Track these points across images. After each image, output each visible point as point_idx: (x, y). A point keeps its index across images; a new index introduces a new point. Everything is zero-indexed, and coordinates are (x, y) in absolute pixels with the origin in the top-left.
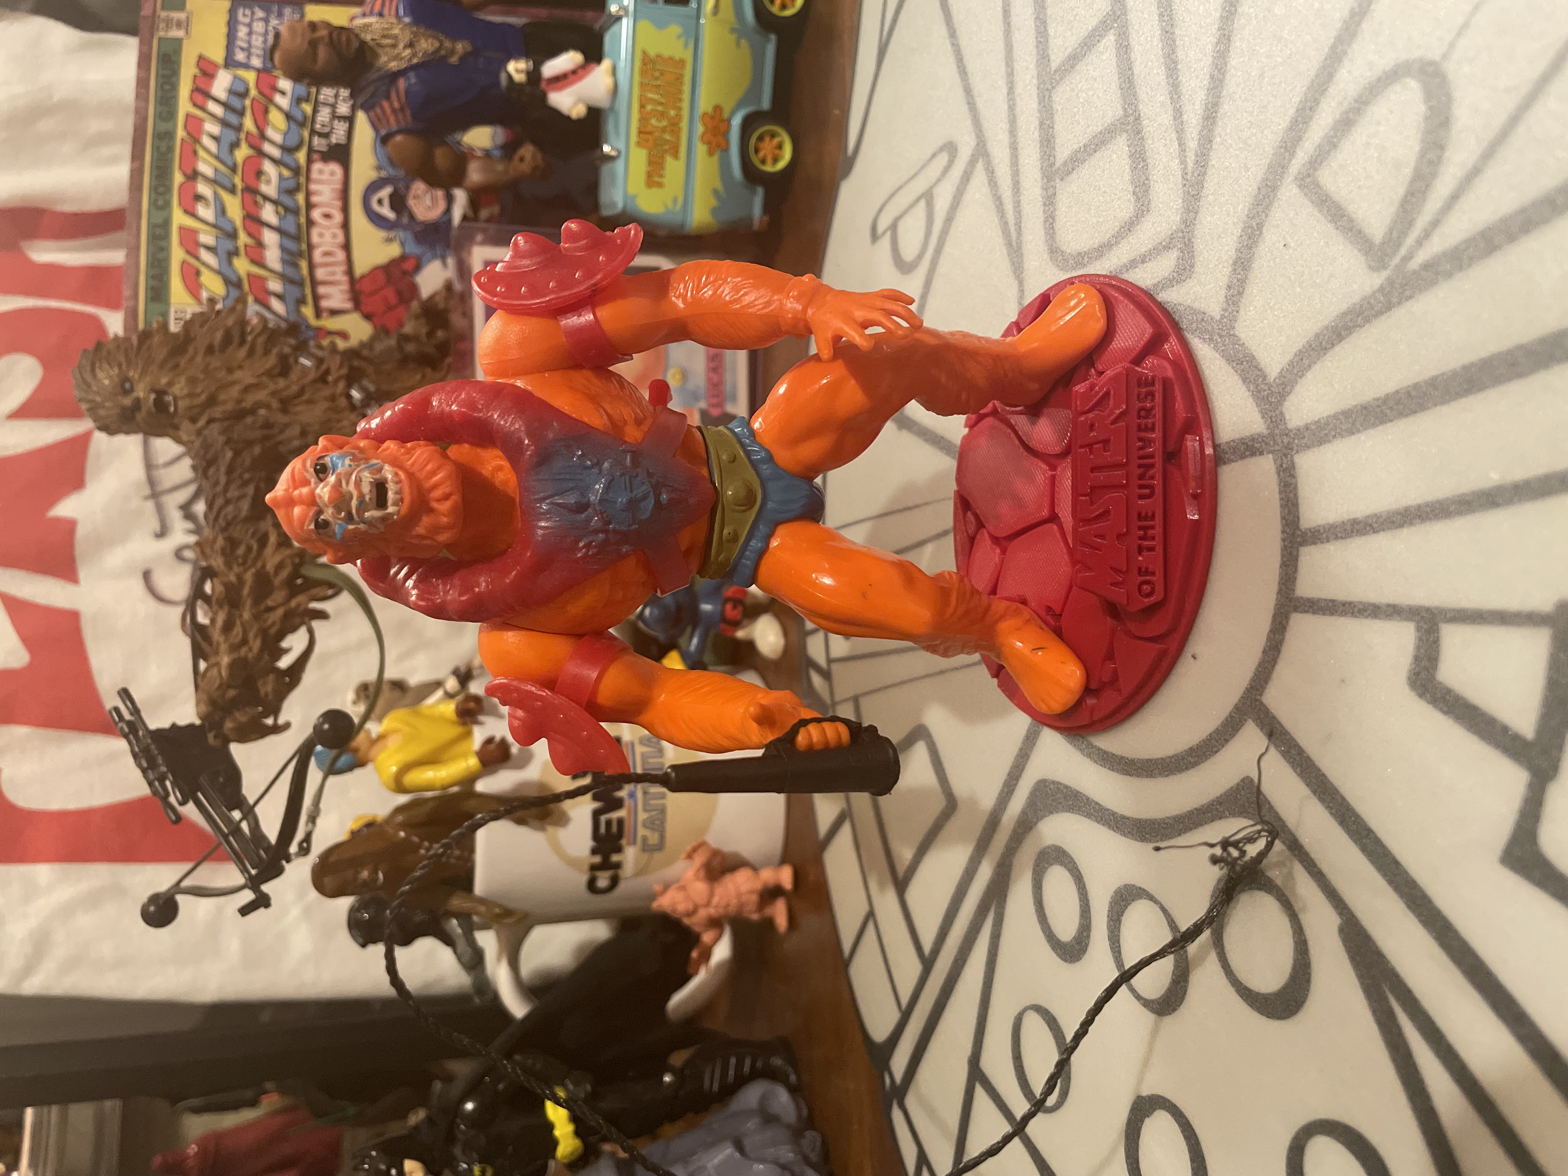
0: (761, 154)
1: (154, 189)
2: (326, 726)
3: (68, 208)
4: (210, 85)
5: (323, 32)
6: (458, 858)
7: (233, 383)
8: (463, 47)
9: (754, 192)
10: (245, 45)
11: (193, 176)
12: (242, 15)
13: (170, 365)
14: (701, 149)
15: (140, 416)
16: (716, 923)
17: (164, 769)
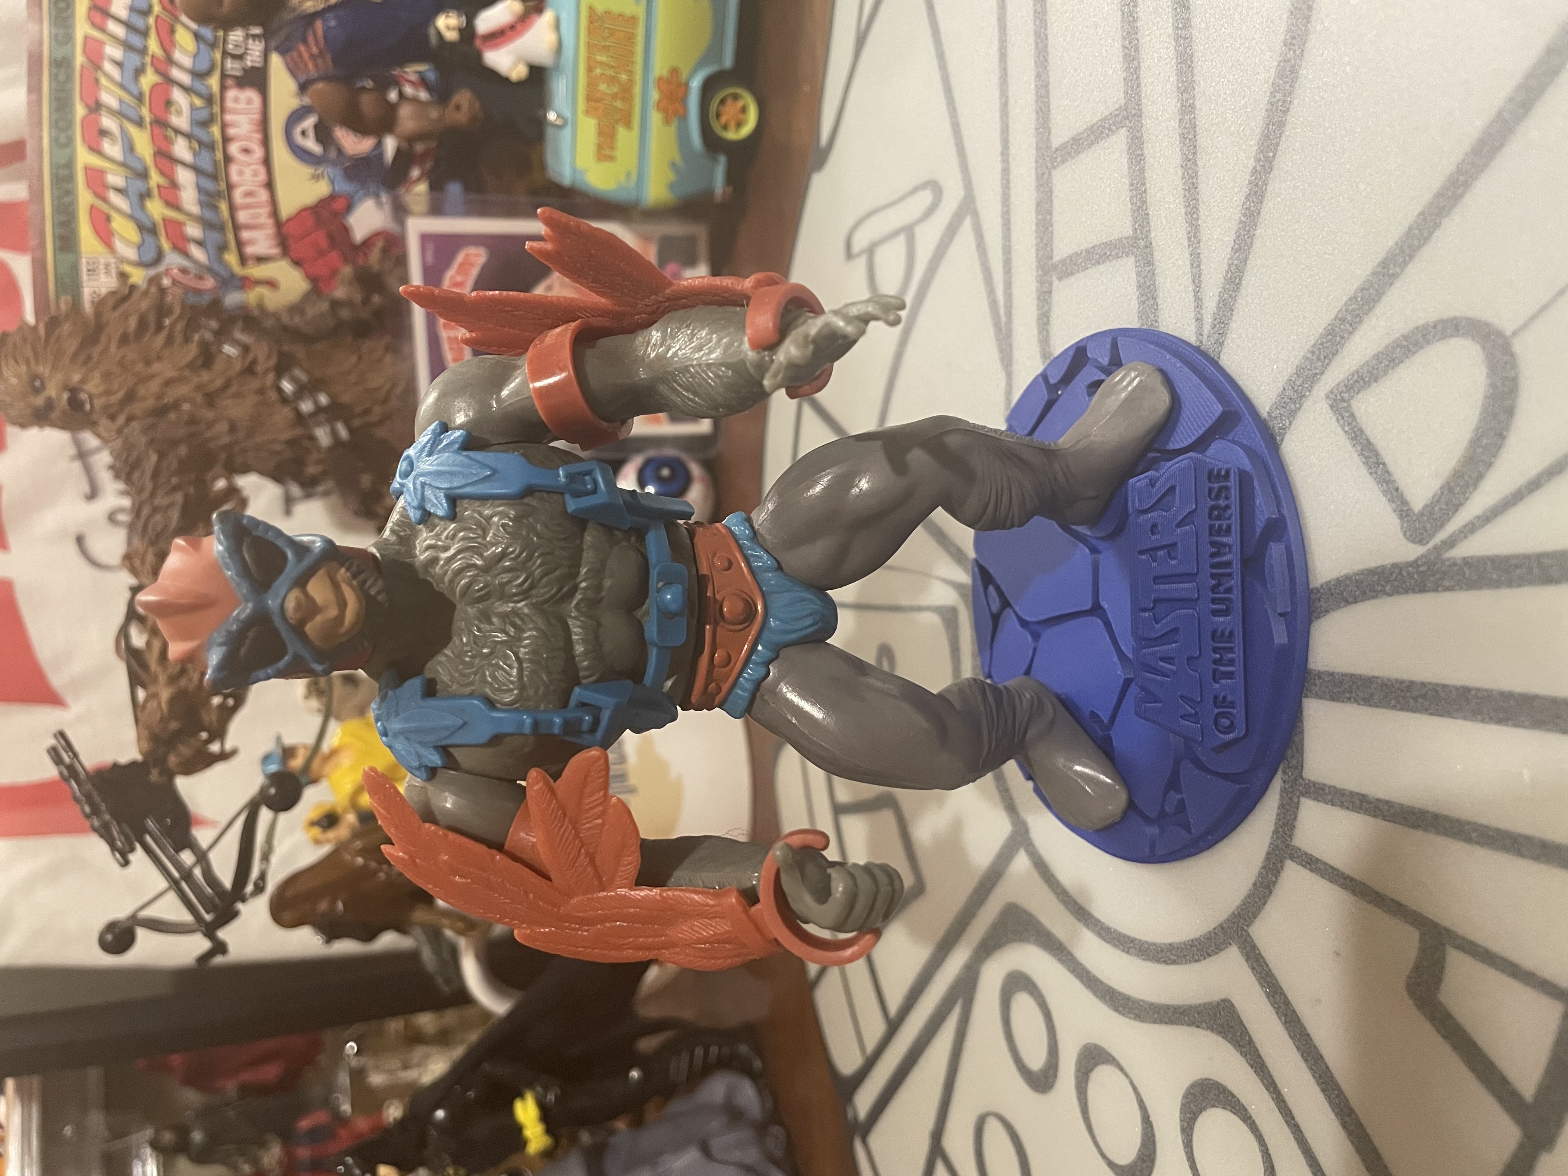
0: (723, 119)
1: (54, 124)
2: (273, 791)
4: (108, 2)
7: (152, 377)
9: (715, 160)
11: (96, 107)
13: (81, 359)
14: (655, 118)
15: (54, 415)
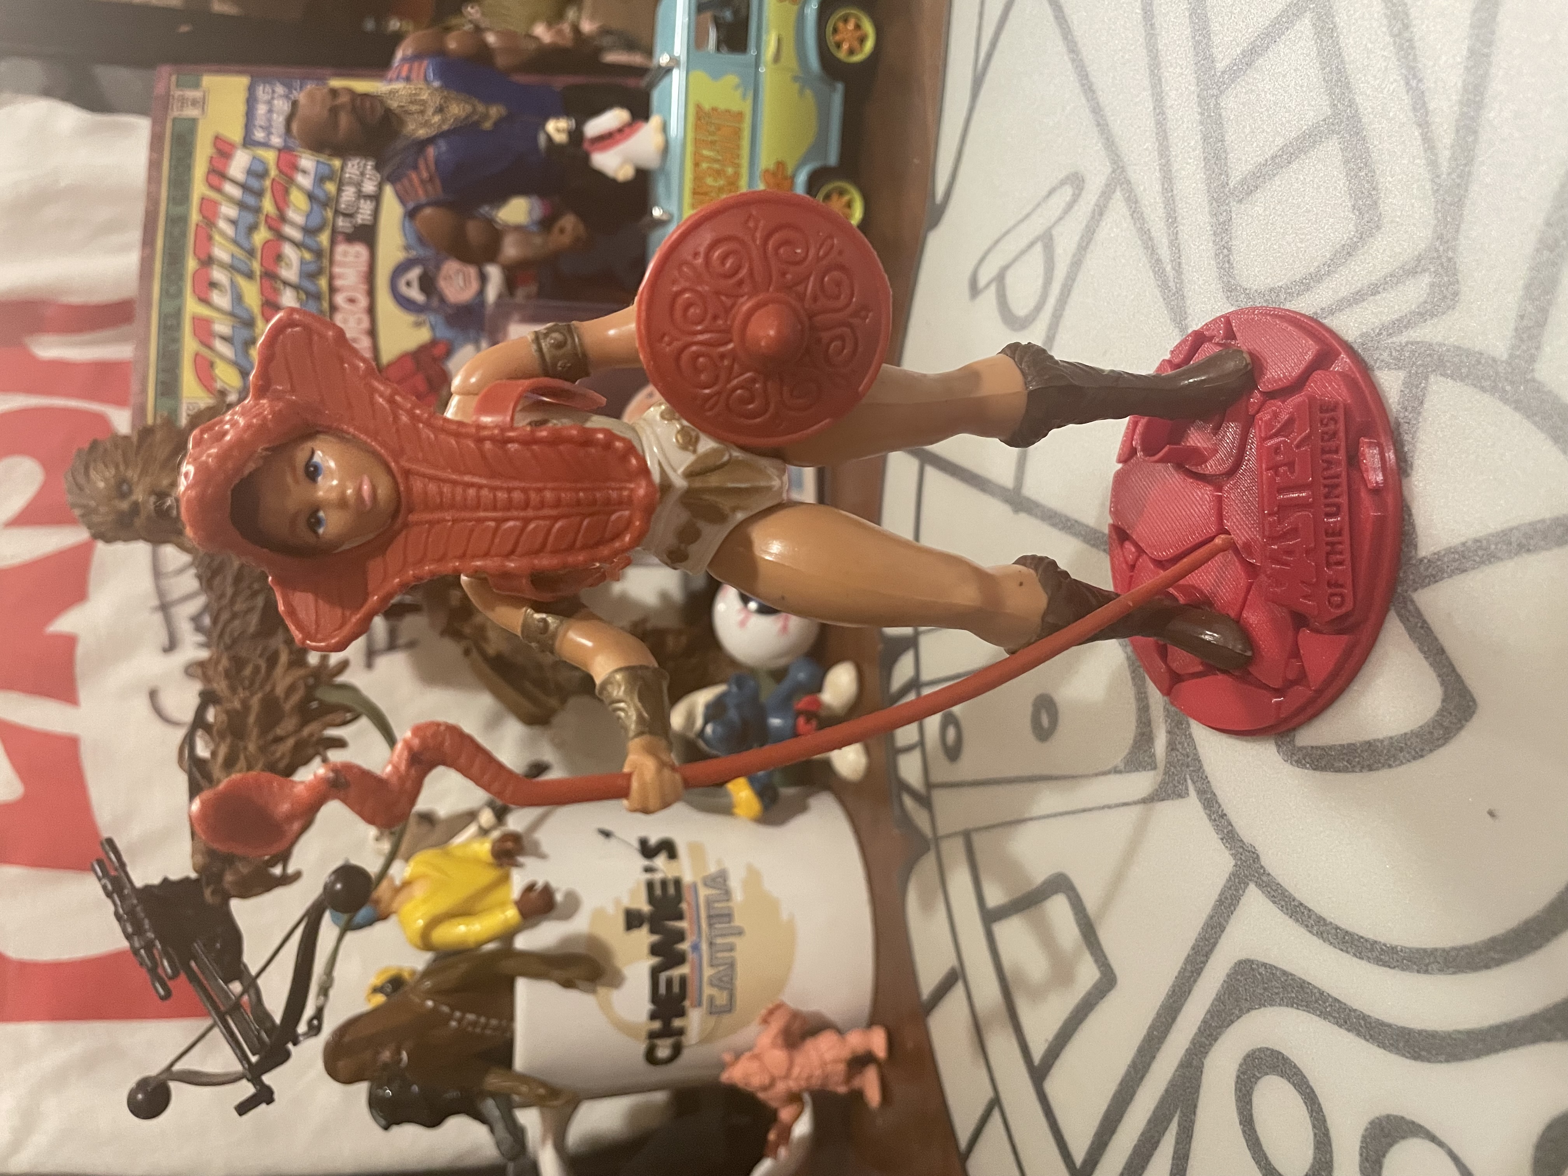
1: (166, 277)
2: (339, 886)
3: (75, 300)
4: (226, 165)
5: (345, 99)
6: (495, 1029)
8: (498, 111)
10: (264, 123)
11: (208, 261)
12: (262, 92)
13: (172, 464)
15: (139, 522)
16: (794, 1098)
17: (150, 935)
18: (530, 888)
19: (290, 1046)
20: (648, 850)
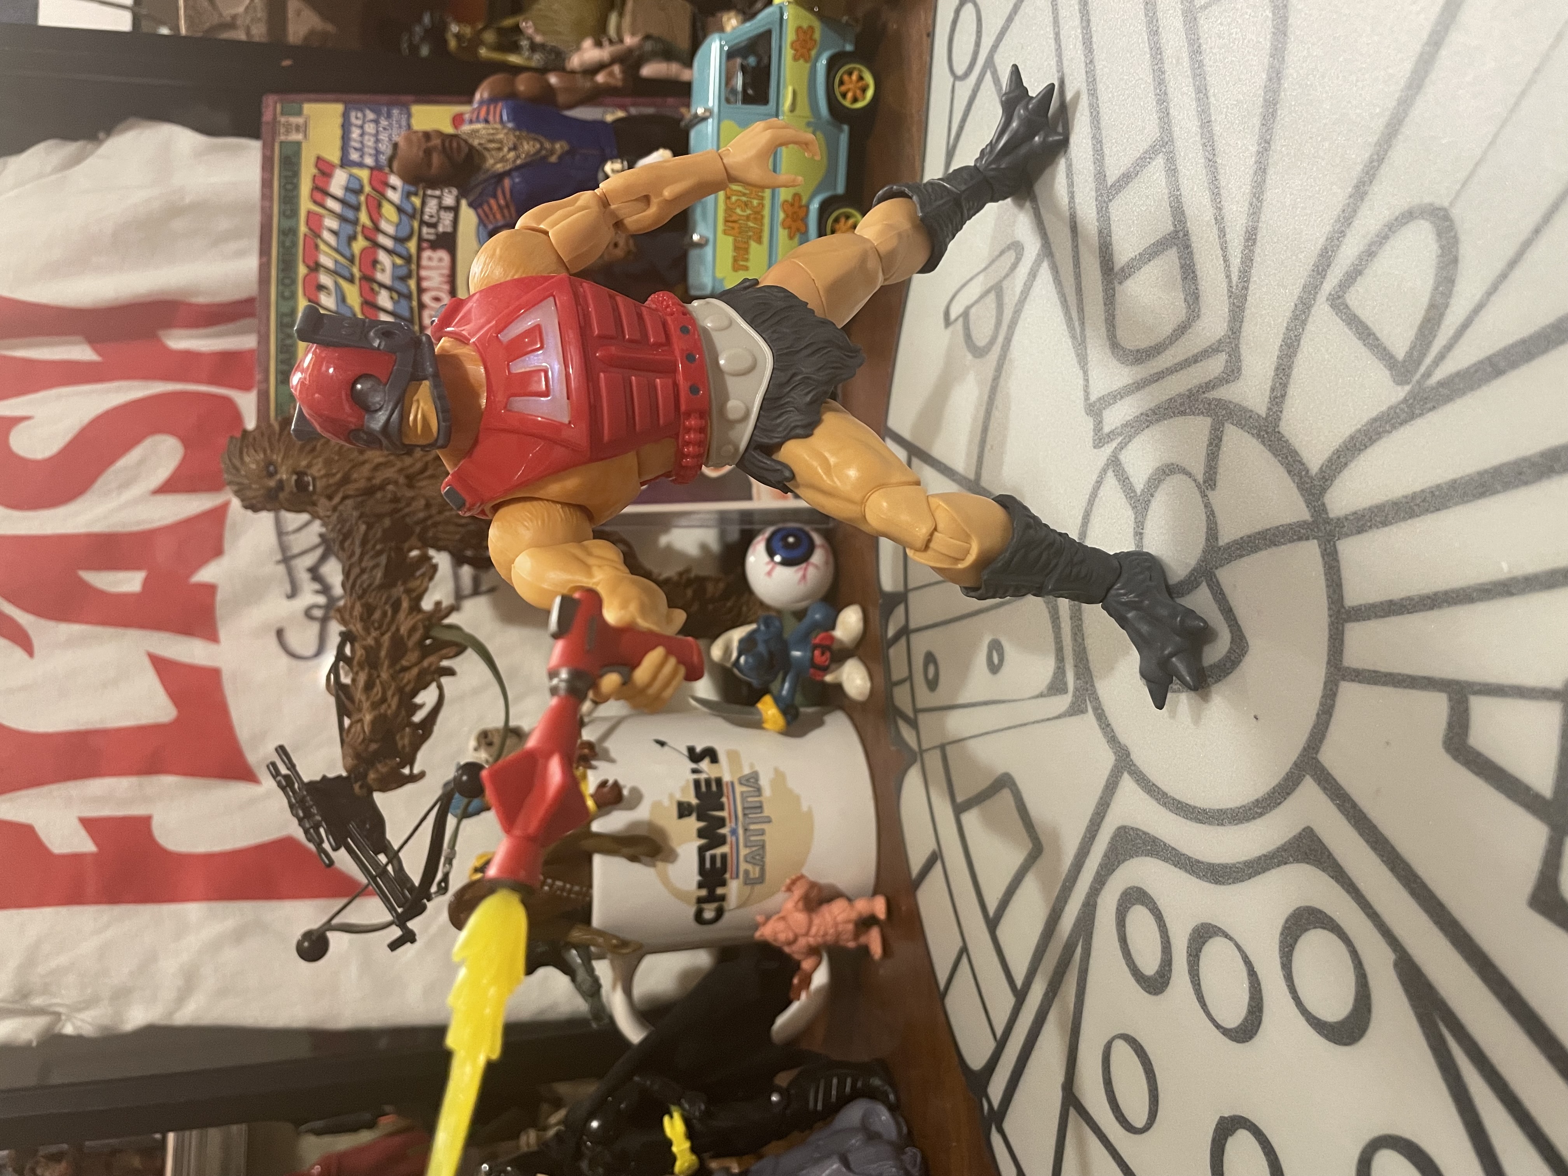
1: (281, 282)
2: (465, 778)
3: (201, 300)
4: (328, 183)
5: (436, 142)
6: (577, 893)
7: (364, 463)
8: (561, 147)
10: (357, 145)
11: (315, 267)
12: (355, 118)
13: (308, 448)
14: (782, 234)
15: (282, 496)
16: (814, 951)
17: (318, 818)
18: (604, 784)
19: (425, 901)
20: (694, 756)
